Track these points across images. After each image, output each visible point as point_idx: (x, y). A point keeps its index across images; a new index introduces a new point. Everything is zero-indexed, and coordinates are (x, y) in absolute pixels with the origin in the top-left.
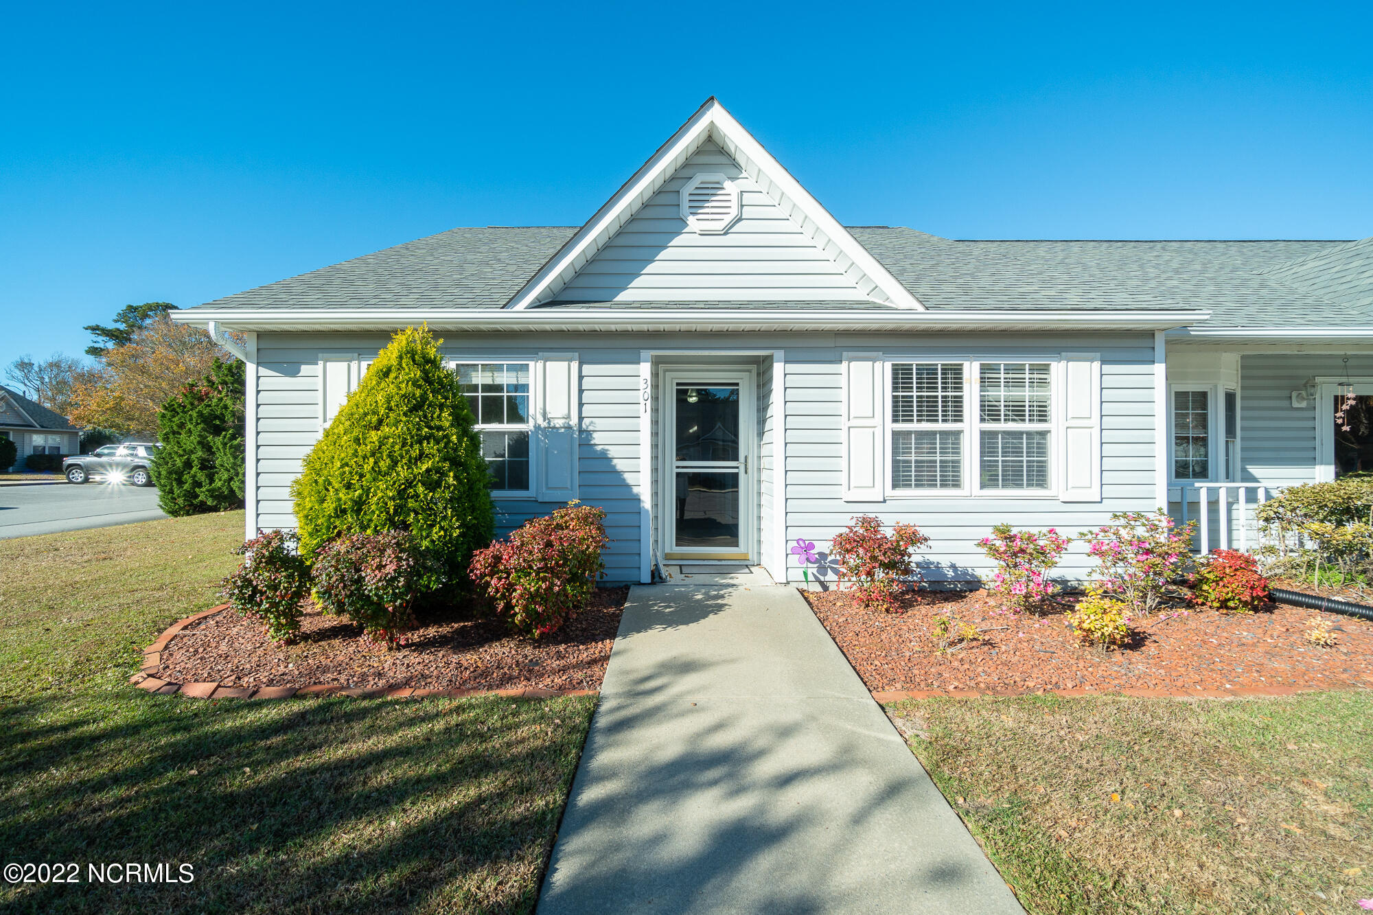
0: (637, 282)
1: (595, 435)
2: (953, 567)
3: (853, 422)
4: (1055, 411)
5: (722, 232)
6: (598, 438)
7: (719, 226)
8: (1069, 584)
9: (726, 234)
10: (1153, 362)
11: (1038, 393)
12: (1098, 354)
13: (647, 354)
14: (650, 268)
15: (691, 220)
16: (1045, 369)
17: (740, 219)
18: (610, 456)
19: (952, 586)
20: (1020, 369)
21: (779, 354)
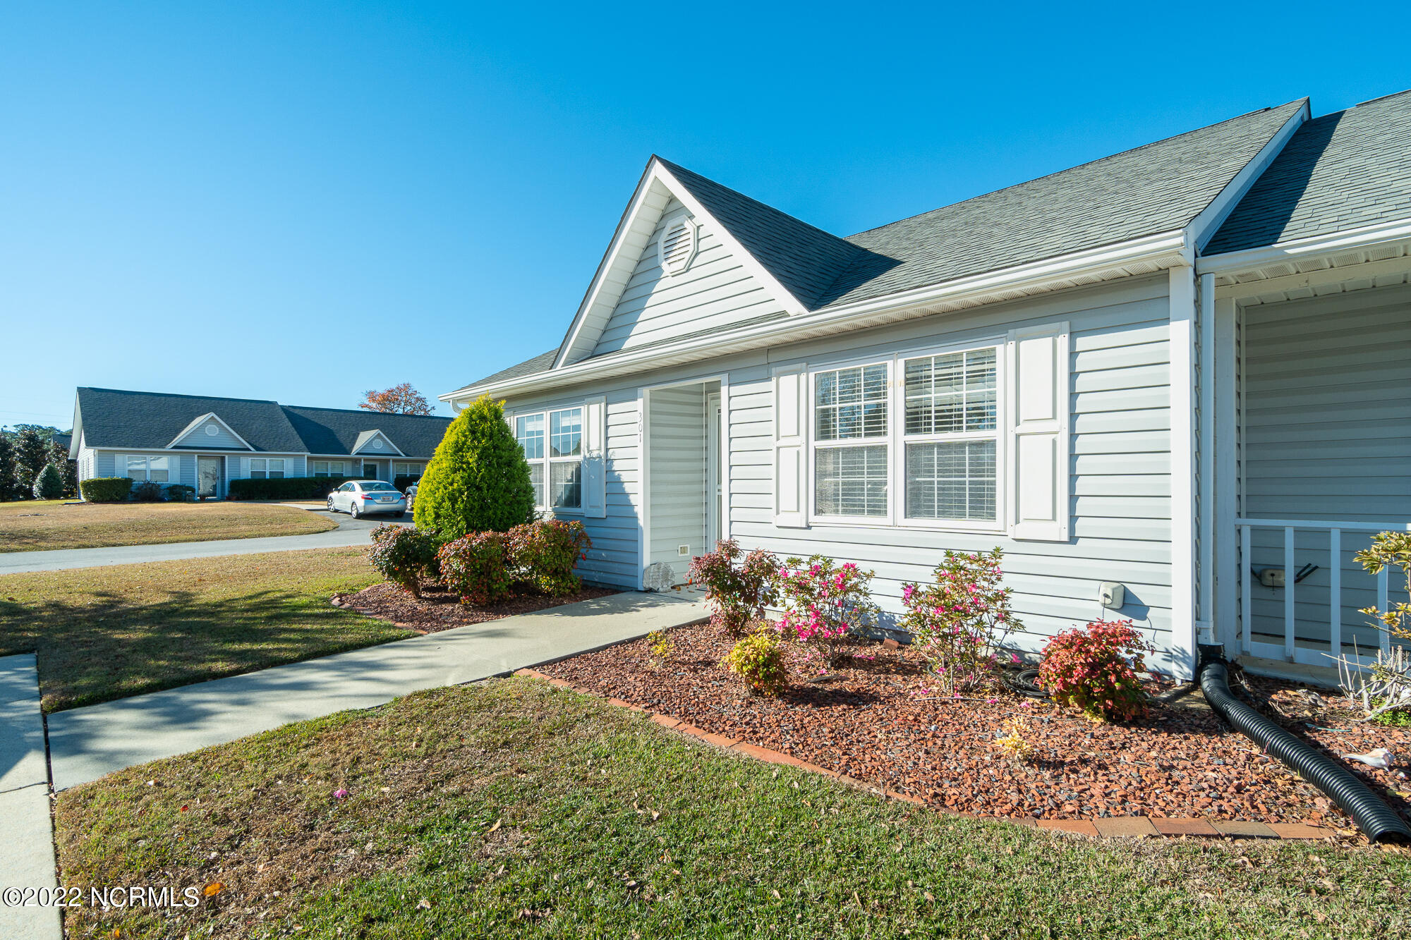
0: (636, 330)
1: (615, 463)
2: (879, 611)
3: (782, 442)
4: (1004, 411)
5: (684, 270)
6: (617, 466)
7: (681, 265)
8: (1027, 656)
9: (688, 271)
10: (1166, 320)
11: (979, 390)
12: (1066, 324)
13: (646, 391)
14: (643, 316)
15: (664, 265)
16: (990, 356)
17: (697, 254)
18: (622, 480)
19: (879, 634)
20: (956, 360)
21: (724, 378)
